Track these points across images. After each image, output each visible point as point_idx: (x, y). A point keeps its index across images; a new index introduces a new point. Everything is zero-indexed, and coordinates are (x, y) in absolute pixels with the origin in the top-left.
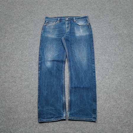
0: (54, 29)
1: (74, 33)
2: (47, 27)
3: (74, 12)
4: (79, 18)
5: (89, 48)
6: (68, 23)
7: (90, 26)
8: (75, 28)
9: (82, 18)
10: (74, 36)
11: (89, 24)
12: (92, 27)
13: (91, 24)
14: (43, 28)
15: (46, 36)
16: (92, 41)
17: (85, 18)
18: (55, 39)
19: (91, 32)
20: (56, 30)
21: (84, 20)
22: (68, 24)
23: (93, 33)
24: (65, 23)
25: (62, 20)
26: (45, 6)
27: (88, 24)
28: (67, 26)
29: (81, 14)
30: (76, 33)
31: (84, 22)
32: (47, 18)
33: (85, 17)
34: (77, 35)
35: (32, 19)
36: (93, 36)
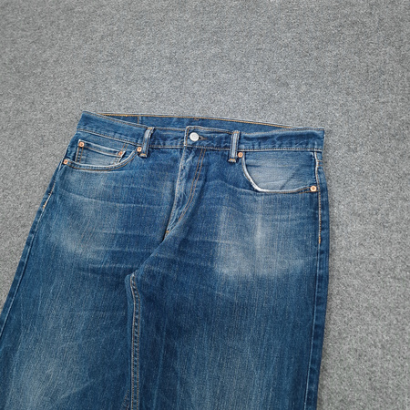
0: (106, 197)
1: (208, 251)
2: (73, 177)
3: (245, 90)
4: (265, 138)
5: (287, 384)
6: (191, 170)
7: (326, 206)
8: (223, 216)
9: (281, 138)
10: (205, 273)
11: (324, 190)
12: (339, 210)
13: (336, 192)
14: (51, 186)
15: (52, 239)
16: (319, 333)
17: (304, 145)
18: (94, 271)
19: (325, 253)
20: (113, 210)
21: (295, 155)
22: (189, 177)
23: (338, 262)
24: (172, 168)
25: (165, 139)
26: (102, 37)
27: (313, 189)
28: (179, 188)
29: (285, 104)
30: (221, 252)
31: (290, 174)
32: (86, 120)
33: (301, 136)
34: (226, 271)
35: (21, 118)
36: (334, 287)
